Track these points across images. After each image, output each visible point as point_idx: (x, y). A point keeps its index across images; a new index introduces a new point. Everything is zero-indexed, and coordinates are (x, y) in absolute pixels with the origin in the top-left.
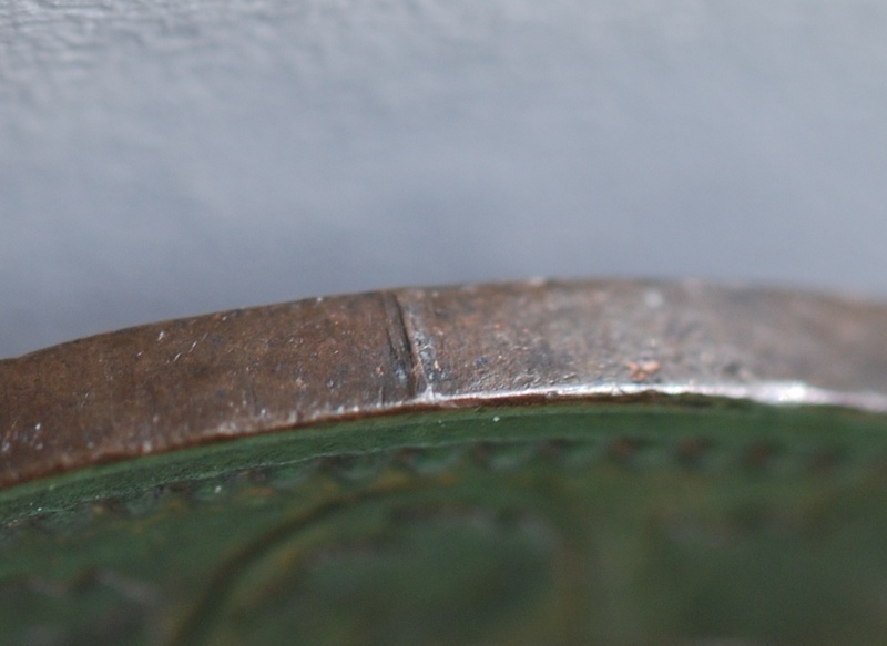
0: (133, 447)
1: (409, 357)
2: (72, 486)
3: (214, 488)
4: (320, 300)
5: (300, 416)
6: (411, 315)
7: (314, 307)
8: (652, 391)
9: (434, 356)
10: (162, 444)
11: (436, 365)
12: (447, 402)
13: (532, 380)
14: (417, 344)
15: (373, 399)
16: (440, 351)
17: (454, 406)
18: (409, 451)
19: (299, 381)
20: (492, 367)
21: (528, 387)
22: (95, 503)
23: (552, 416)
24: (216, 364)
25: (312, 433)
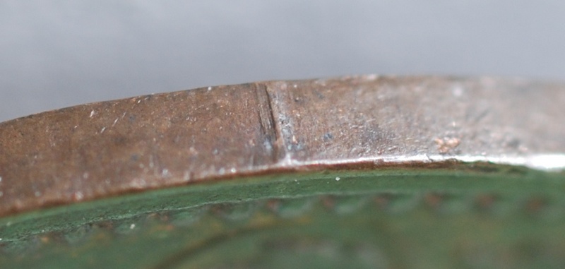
0: (68, 196)
1: (274, 133)
2: (24, 223)
3: (130, 226)
4: (210, 89)
5: (192, 174)
6: (277, 102)
7: (205, 94)
8: (452, 159)
9: (292, 132)
10: (90, 194)
11: (294, 139)
12: (301, 167)
13: (364, 151)
14: (280, 123)
15: (246, 163)
16: (297, 129)
17: (307, 169)
18: (274, 201)
19: (192, 149)
20: (335, 141)
21: (361, 156)
22: (41, 235)
23: (380, 177)
24: (131, 136)
25: (201, 188)
